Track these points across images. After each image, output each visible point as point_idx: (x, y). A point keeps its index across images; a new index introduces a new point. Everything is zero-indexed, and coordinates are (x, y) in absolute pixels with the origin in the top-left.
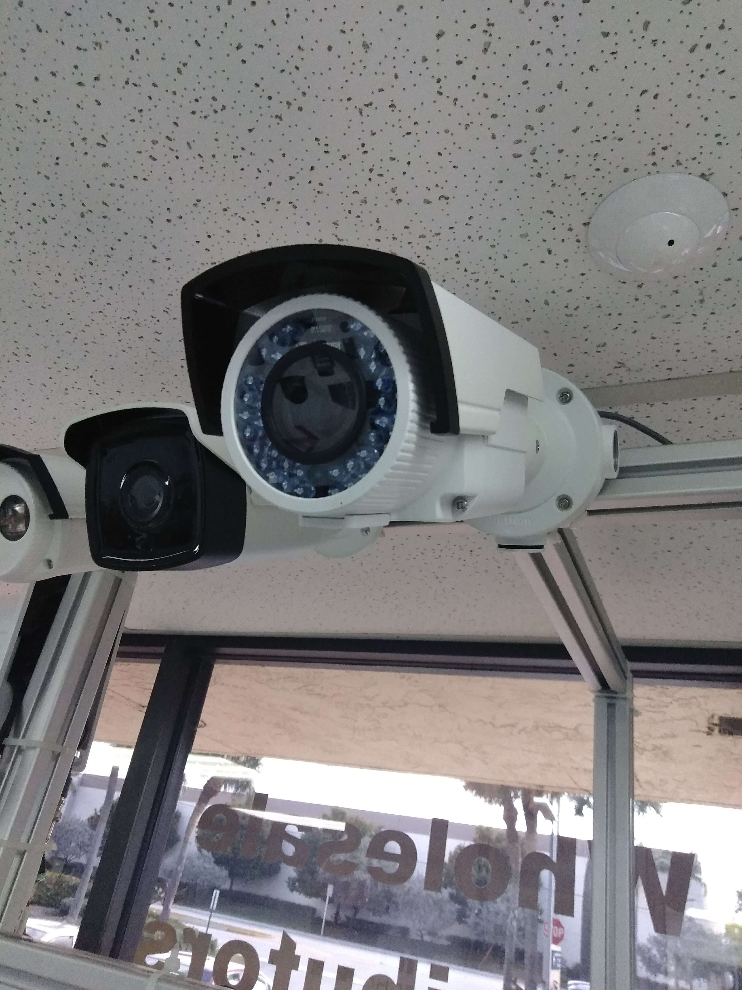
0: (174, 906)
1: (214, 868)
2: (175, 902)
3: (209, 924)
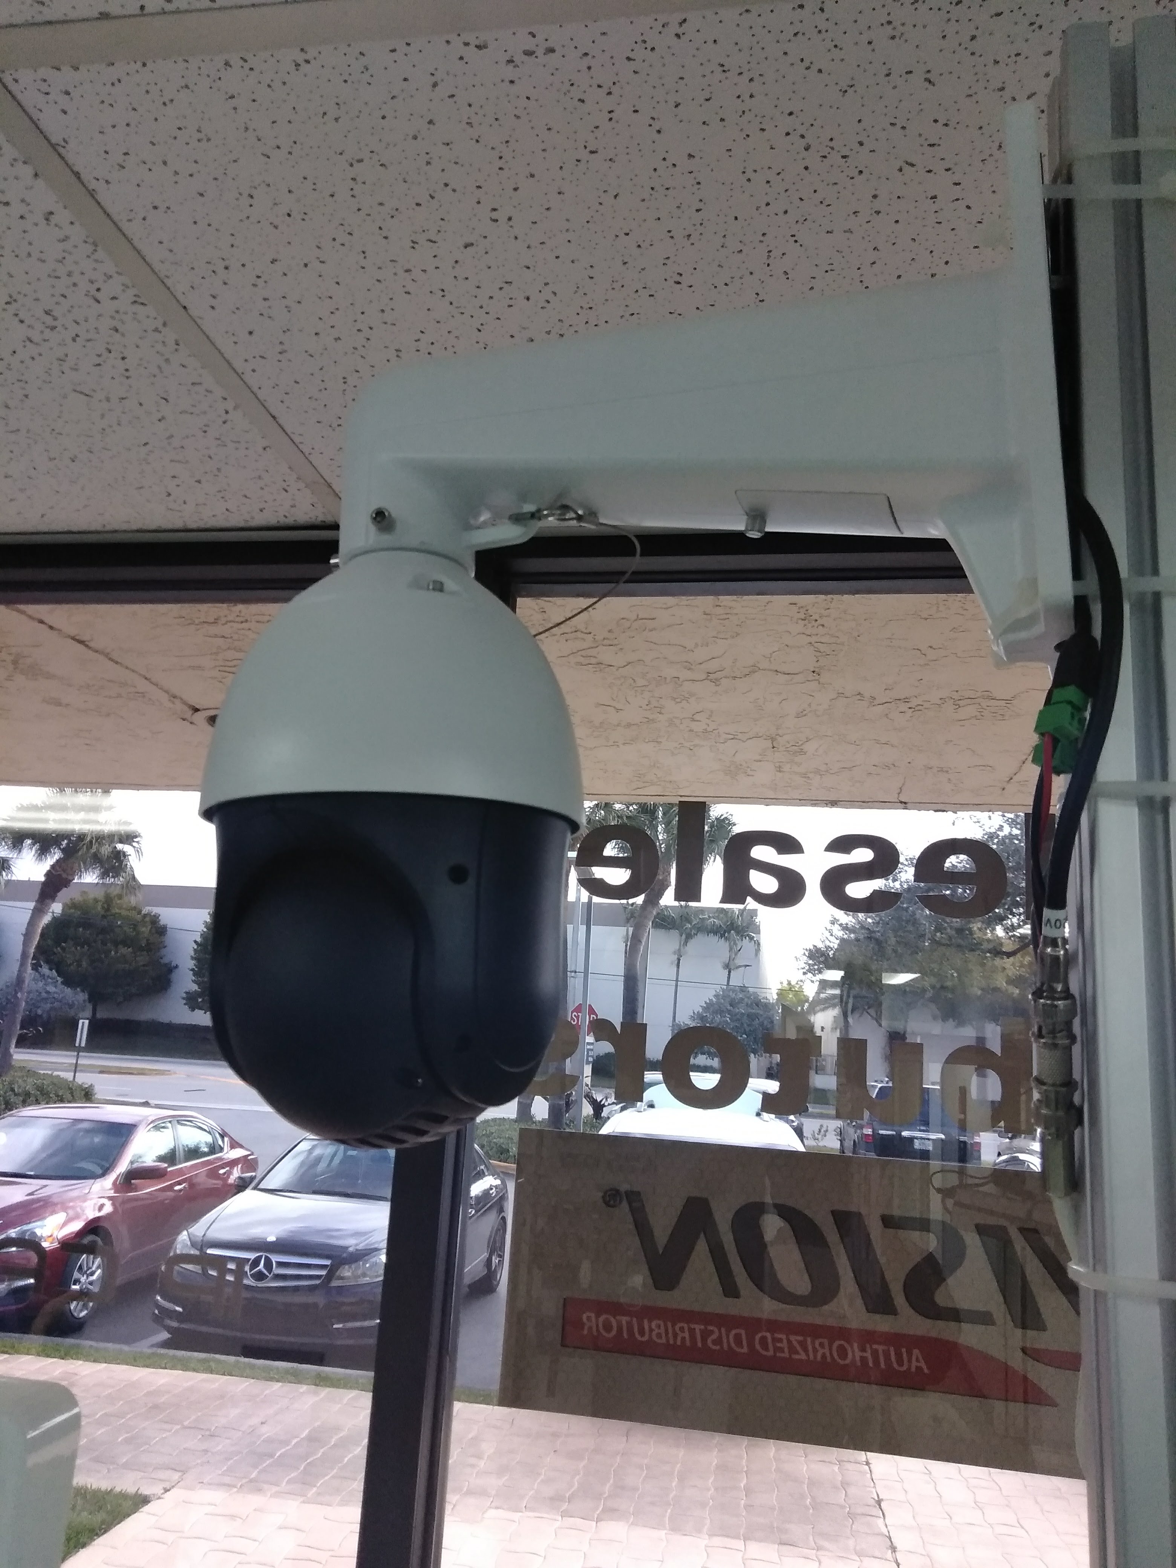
0: (17, 1050)
1: (63, 992)
2: (16, 1047)
3: (76, 1068)
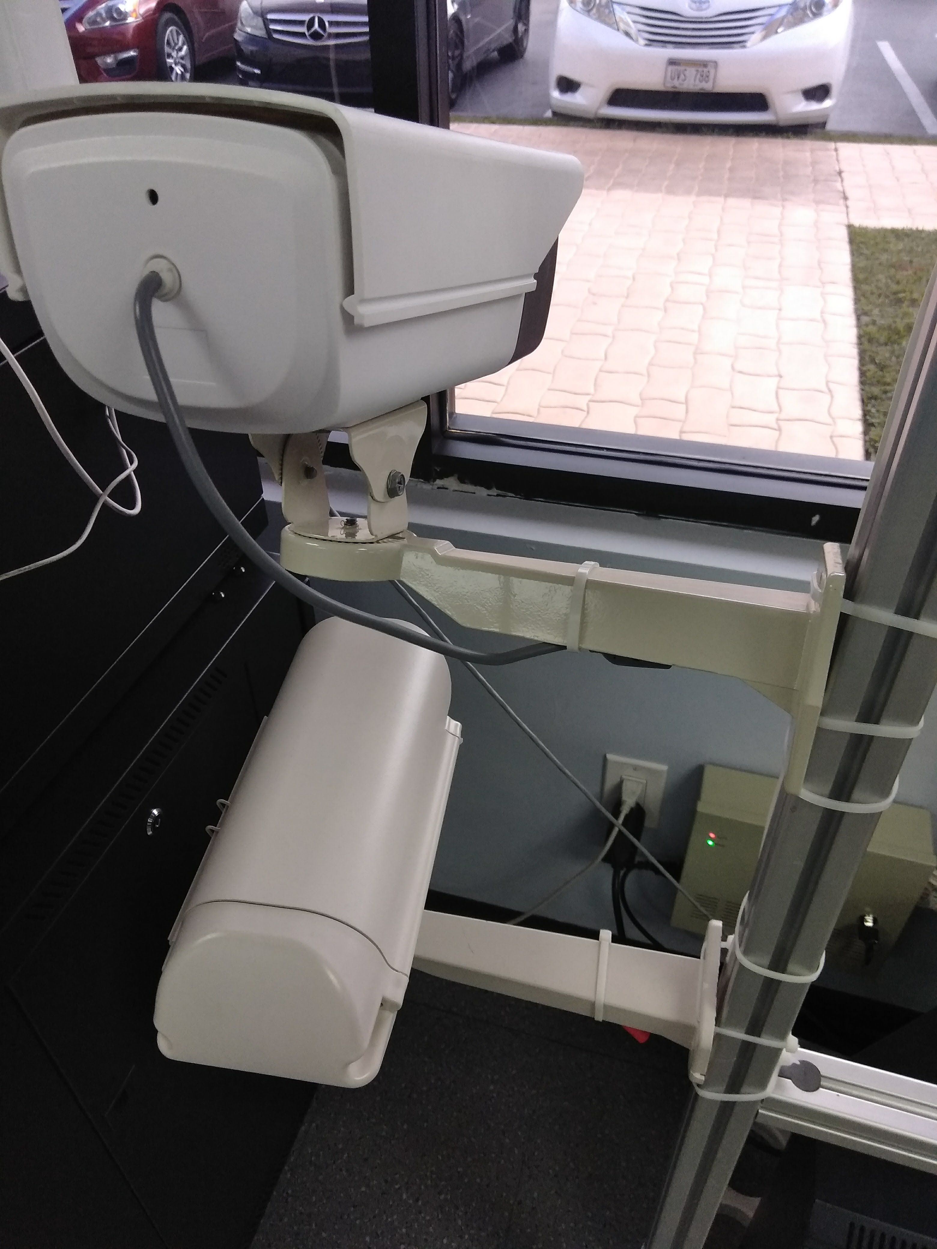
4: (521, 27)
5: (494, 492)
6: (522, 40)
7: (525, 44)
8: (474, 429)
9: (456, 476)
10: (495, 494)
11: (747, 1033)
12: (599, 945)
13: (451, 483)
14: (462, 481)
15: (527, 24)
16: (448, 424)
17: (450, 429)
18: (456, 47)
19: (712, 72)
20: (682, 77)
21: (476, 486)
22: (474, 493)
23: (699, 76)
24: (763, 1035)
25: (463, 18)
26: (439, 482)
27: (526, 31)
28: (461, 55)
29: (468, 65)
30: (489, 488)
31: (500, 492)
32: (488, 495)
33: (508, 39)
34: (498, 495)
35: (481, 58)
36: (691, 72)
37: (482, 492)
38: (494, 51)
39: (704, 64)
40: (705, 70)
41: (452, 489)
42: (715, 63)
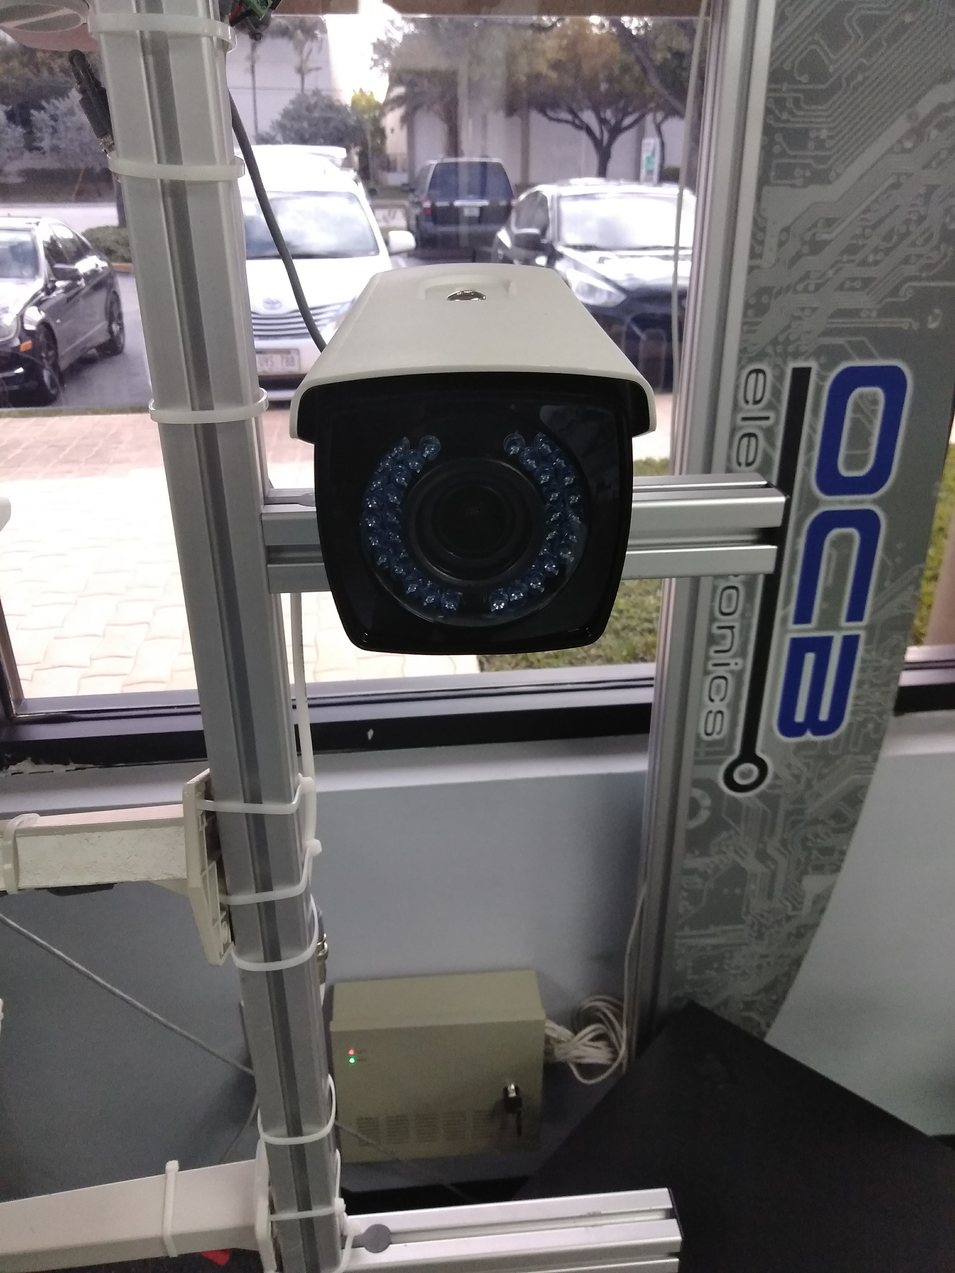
4: (115, 328)
5: (72, 766)
6: (118, 337)
7: (122, 340)
8: (42, 711)
9: (29, 759)
10: (74, 768)
11: (299, 1210)
12: (166, 1178)
13: (26, 766)
14: (36, 762)
15: (121, 325)
16: (14, 711)
17: (17, 714)
18: (49, 348)
19: (296, 358)
20: (270, 363)
21: (52, 764)
22: (52, 772)
23: (284, 361)
24: (314, 1207)
25: (53, 325)
26: (13, 768)
27: (122, 329)
28: (56, 355)
29: (64, 364)
30: (66, 763)
31: (78, 766)
32: (67, 771)
33: (103, 338)
34: (77, 769)
35: (77, 356)
36: (277, 358)
37: (60, 769)
38: (91, 348)
39: (287, 351)
40: (289, 356)
41: (28, 771)
42: (297, 351)
